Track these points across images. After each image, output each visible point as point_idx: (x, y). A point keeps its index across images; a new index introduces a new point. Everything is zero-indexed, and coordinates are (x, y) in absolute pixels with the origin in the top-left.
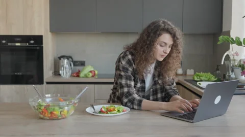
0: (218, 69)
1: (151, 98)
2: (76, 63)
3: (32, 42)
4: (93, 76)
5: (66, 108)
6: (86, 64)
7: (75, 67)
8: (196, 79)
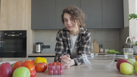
3: (21, 34)
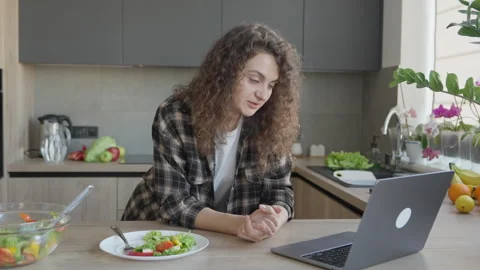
0: (374, 145)
1: (230, 207)
2: (76, 132)
4: (114, 160)
5: (38, 237)
6: (100, 131)
7: (75, 140)
8: (331, 165)
